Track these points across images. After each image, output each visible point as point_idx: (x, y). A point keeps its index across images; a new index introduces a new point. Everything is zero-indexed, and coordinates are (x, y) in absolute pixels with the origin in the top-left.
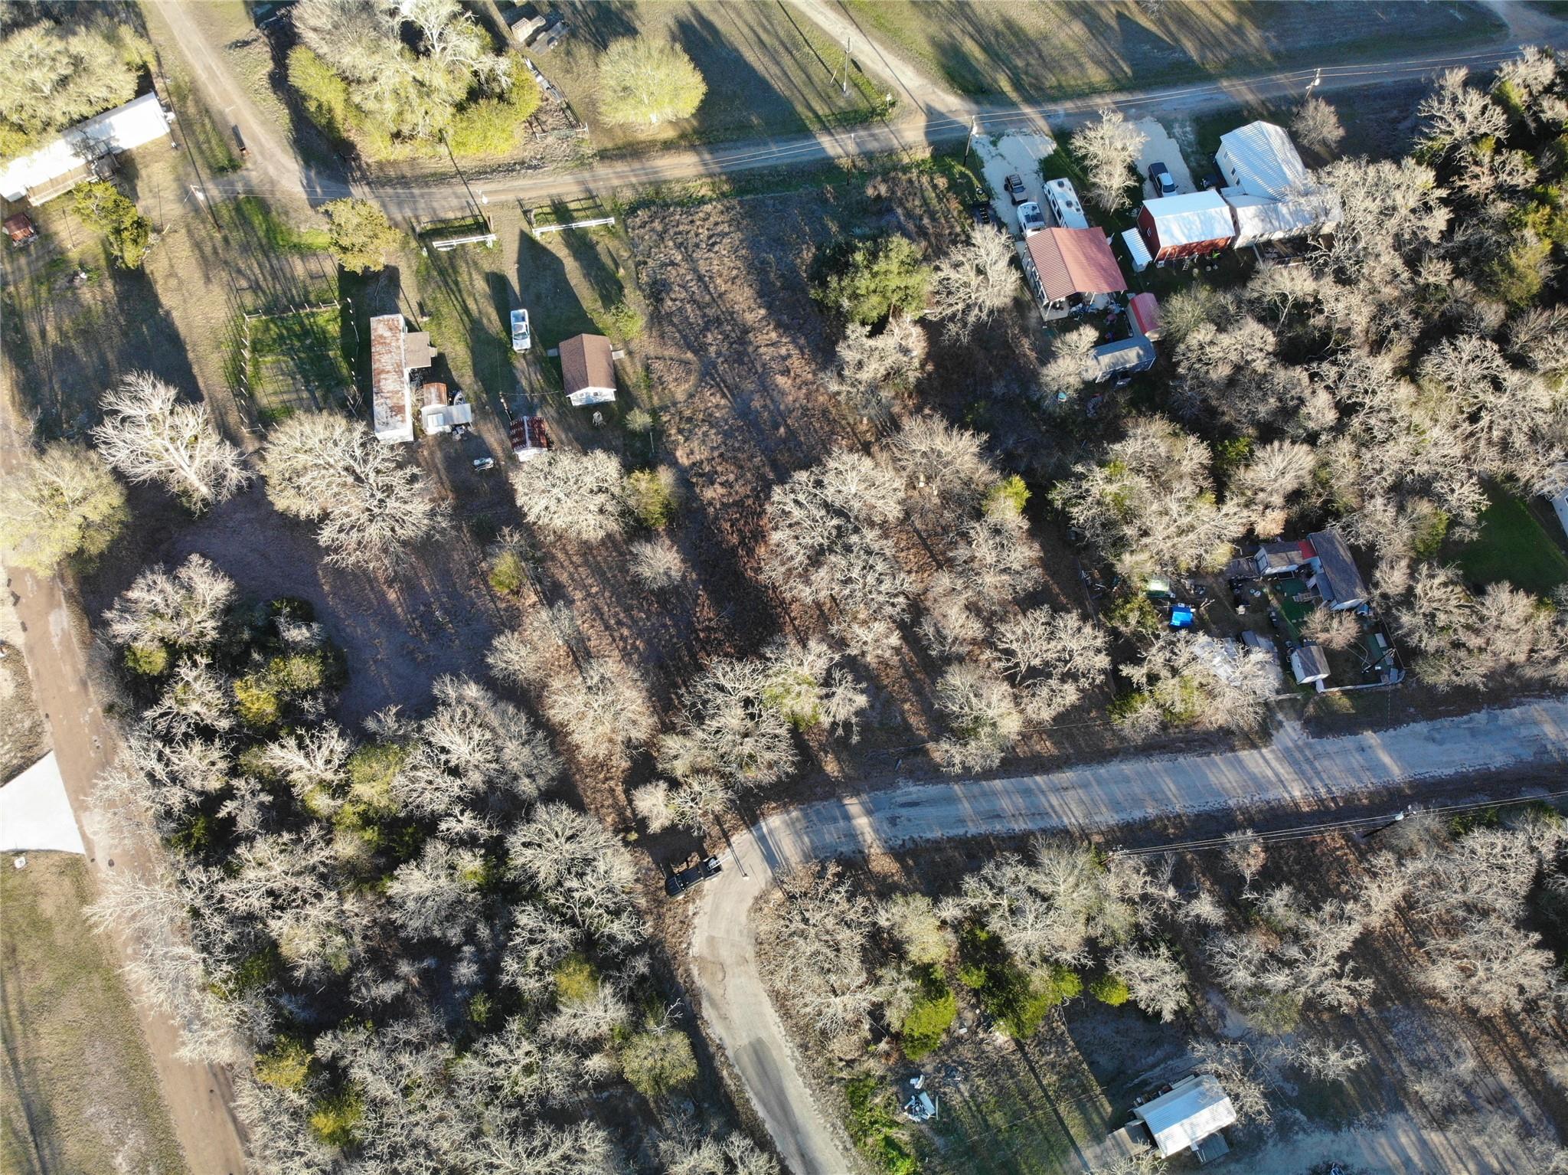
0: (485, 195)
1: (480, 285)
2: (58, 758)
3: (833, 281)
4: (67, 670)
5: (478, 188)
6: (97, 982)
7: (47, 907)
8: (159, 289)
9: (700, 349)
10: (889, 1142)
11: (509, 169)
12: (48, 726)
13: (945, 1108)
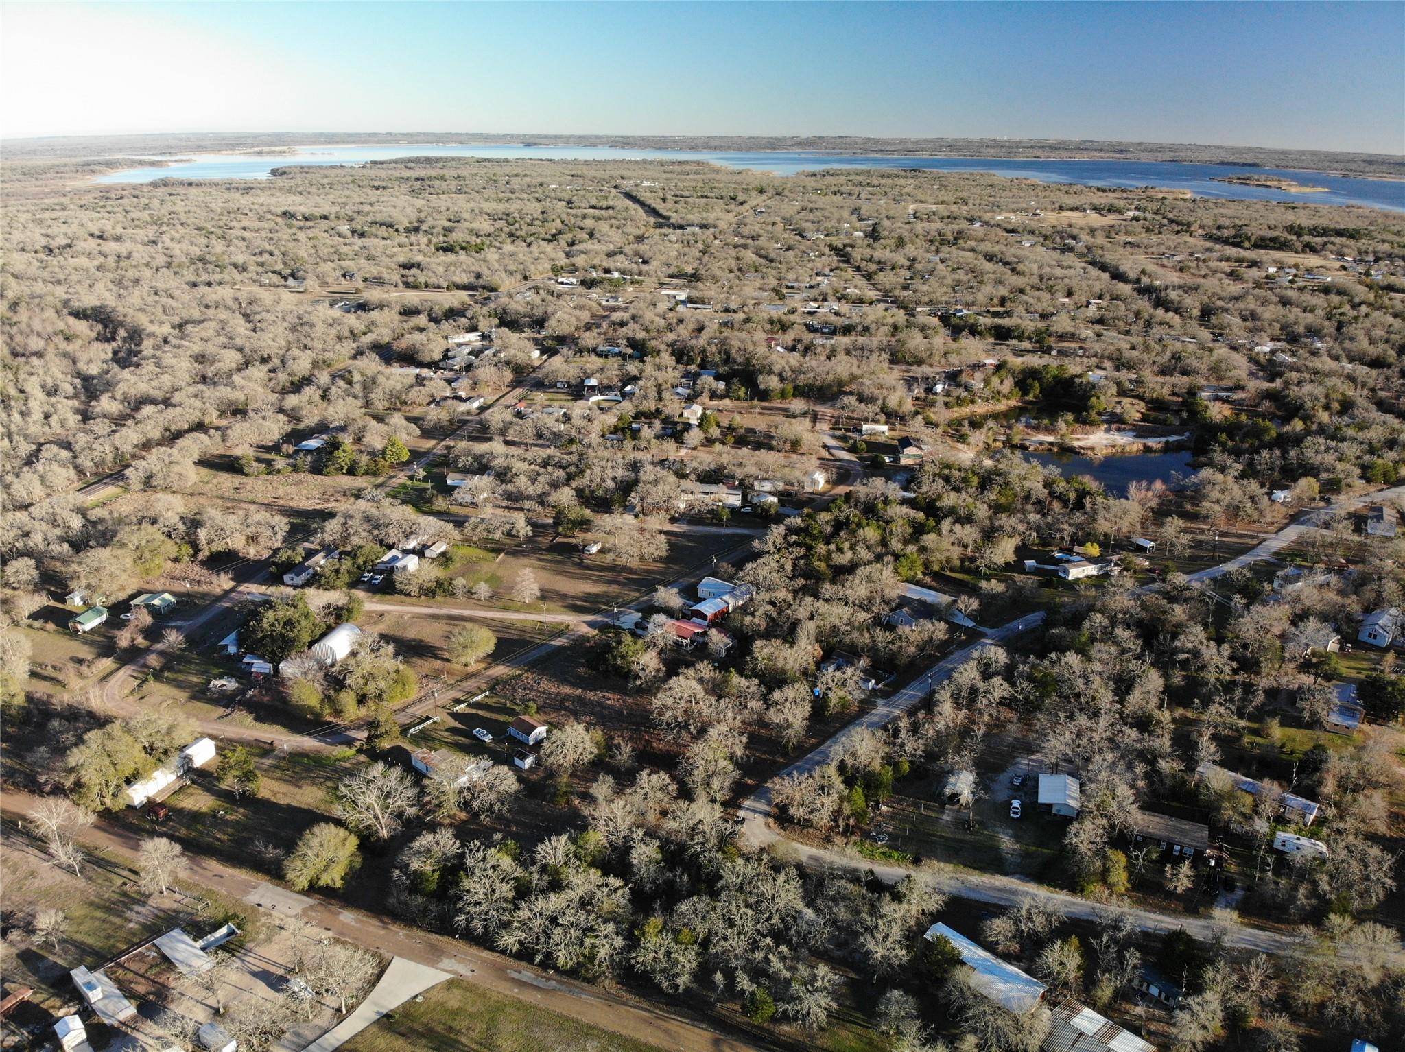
0: (419, 710)
1: (445, 734)
2: (401, 956)
3: (609, 656)
4: (371, 929)
5: (411, 710)
6: (509, 1010)
7: (454, 1004)
8: (273, 799)
9: (566, 709)
10: (883, 853)
11: (420, 700)
12: (381, 951)
13: (888, 834)
